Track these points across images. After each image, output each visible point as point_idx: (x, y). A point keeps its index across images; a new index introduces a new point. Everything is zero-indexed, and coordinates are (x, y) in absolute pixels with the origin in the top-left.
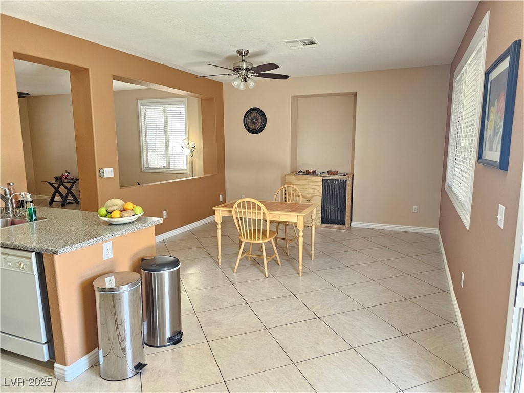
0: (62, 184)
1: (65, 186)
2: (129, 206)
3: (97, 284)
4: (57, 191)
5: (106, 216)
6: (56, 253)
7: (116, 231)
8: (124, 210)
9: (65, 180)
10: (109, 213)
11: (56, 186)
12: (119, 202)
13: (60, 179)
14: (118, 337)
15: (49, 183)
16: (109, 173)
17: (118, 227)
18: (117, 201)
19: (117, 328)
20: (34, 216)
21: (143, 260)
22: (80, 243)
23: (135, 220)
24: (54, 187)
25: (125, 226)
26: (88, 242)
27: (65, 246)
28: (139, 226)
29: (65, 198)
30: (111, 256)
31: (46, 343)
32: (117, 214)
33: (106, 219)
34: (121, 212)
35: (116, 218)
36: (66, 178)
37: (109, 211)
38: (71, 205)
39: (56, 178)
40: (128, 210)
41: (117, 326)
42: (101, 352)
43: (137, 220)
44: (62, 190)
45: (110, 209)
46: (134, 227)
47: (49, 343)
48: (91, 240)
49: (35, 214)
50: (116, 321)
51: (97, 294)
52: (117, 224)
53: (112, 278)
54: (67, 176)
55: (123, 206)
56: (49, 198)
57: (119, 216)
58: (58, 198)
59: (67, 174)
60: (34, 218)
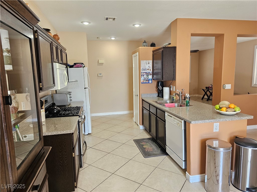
0: (208, 90)
1: (209, 91)
2: (232, 106)
3: (208, 143)
4: (206, 93)
5: (219, 109)
6: (191, 122)
7: (222, 118)
8: (229, 108)
9: (210, 89)
10: (220, 108)
11: (206, 91)
12: (227, 103)
13: (208, 88)
14: (215, 173)
15: (203, 89)
16: (228, 87)
17: (224, 116)
18: (226, 102)
19: (215, 167)
20: (188, 104)
21: (236, 137)
22: (202, 121)
23: (235, 114)
24: (205, 91)
25: (228, 116)
26: (206, 121)
27: (195, 120)
28: (236, 118)
29: (209, 97)
30: (218, 131)
31: (184, 161)
32: (224, 109)
33: (218, 111)
34: (227, 108)
35: (224, 111)
36: (211, 88)
37: (220, 107)
38: (211, 101)
39: (206, 87)
40: (231, 108)
41: (216, 167)
42: (206, 176)
43: (236, 114)
44: (208, 93)
45: (221, 106)
46: (233, 118)
47: (185, 162)
48: (207, 120)
49: (189, 103)
50: (215, 163)
51: (207, 147)
52: (224, 115)
53: (217, 142)
54: (211, 87)
55: (229, 105)
56: (202, 96)
57: (225, 110)
58: (206, 97)
59: (211, 86)
60: (188, 105)
